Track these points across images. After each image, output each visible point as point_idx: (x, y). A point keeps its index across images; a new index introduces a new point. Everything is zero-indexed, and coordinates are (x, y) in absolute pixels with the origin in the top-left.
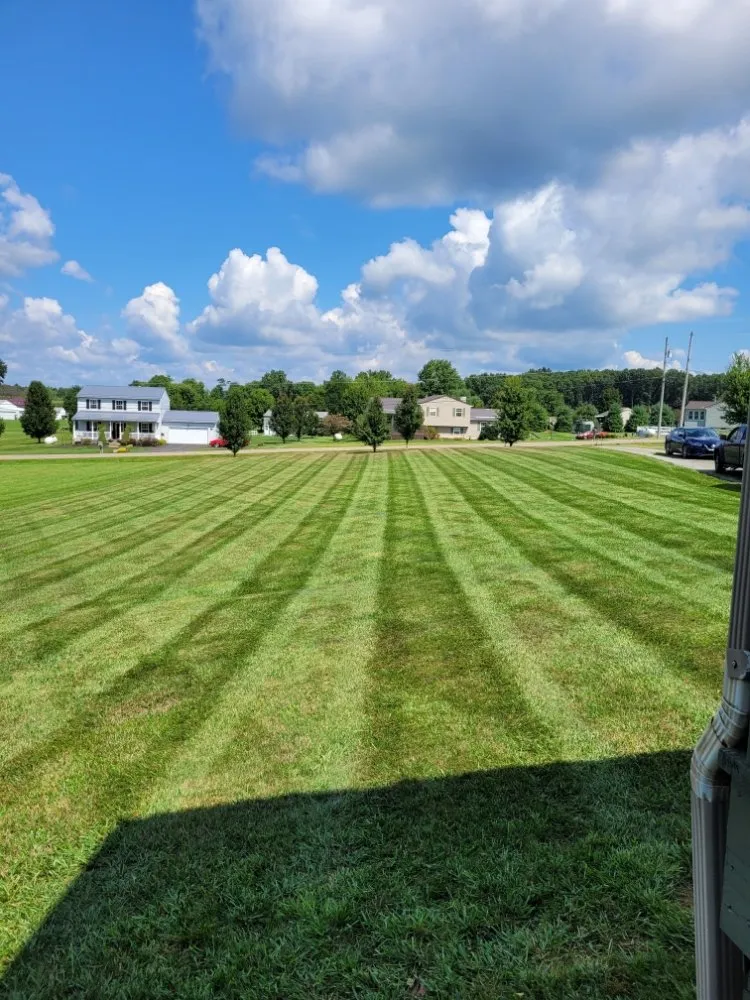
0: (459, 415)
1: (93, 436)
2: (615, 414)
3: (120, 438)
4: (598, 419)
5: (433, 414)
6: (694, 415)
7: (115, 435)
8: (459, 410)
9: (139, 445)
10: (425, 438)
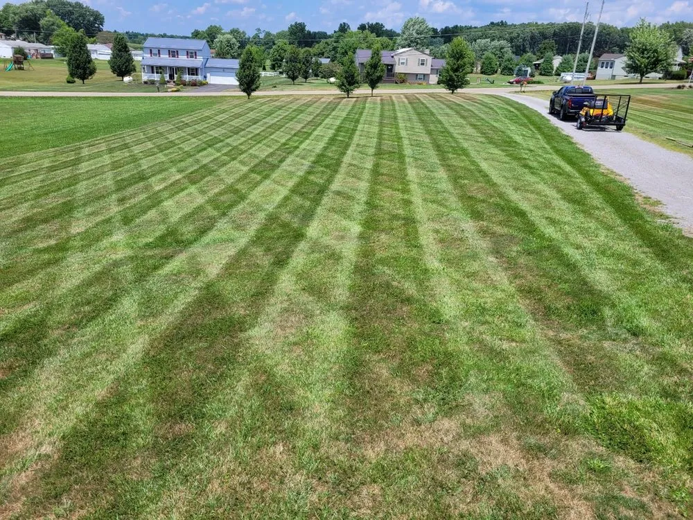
0: (423, 64)
1: (156, 77)
2: (549, 61)
3: (175, 79)
4: (535, 65)
5: (403, 63)
6: (605, 65)
7: (171, 77)
8: (423, 60)
9: (188, 85)
10: (396, 83)
